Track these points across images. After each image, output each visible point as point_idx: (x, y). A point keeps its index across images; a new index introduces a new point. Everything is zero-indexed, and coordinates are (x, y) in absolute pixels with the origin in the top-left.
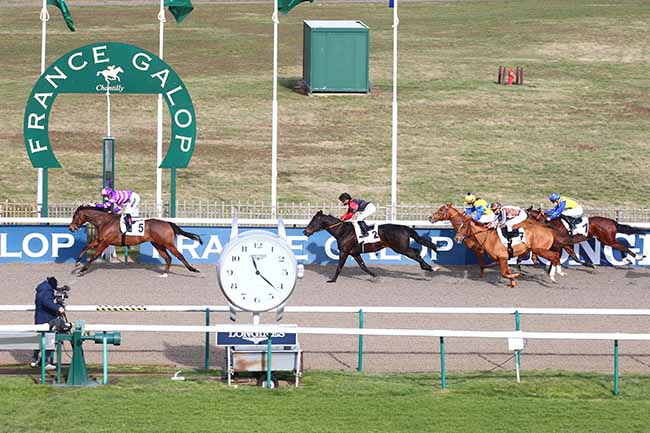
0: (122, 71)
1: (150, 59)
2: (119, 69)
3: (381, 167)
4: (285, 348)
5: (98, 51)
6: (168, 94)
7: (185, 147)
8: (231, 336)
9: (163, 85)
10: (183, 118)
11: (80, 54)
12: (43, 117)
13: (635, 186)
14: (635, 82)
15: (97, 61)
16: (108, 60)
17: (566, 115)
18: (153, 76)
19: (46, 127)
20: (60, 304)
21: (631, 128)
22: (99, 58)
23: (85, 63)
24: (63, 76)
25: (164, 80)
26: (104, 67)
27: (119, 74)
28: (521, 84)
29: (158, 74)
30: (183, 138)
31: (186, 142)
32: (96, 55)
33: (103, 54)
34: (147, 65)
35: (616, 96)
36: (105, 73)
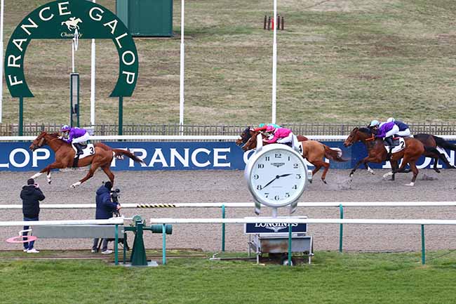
0: (81, 22)
1: (102, 12)
2: (79, 20)
3: (227, 94)
4: (299, 235)
5: (62, 6)
6: (117, 39)
7: (130, 81)
8: (256, 226)
9: (112, 32)
10: (129, 58)
11: (49, 8)
12: (19, 57)
13: (432, 107)
14: (367, 27)
15: (61, 14)
16: (70, 13)
17: (335, 53)
18: (105, 25)
19: (22, 66)
20: (116, 202)
21: (393, 62)
22: (63, 11)
23: (52, 15)
24: (36, 26)
25: (113, 28)
26: (67, 18)
27: (79, 24)
28: (283, 29)
29: (109, 24)
30: (129, 73)
31: (131, 76)
32: (60, 9)
33: (66, 8)
34: (101, 17)
35: (360, 37)
36: (68, 23)
